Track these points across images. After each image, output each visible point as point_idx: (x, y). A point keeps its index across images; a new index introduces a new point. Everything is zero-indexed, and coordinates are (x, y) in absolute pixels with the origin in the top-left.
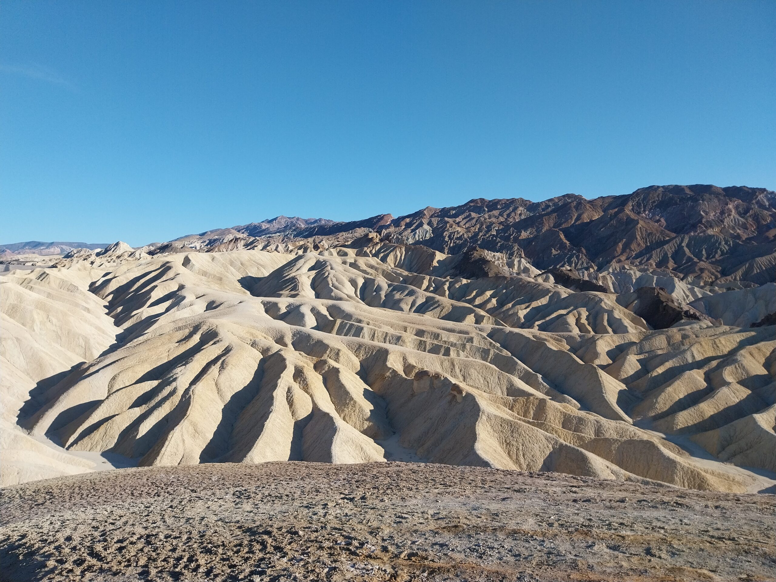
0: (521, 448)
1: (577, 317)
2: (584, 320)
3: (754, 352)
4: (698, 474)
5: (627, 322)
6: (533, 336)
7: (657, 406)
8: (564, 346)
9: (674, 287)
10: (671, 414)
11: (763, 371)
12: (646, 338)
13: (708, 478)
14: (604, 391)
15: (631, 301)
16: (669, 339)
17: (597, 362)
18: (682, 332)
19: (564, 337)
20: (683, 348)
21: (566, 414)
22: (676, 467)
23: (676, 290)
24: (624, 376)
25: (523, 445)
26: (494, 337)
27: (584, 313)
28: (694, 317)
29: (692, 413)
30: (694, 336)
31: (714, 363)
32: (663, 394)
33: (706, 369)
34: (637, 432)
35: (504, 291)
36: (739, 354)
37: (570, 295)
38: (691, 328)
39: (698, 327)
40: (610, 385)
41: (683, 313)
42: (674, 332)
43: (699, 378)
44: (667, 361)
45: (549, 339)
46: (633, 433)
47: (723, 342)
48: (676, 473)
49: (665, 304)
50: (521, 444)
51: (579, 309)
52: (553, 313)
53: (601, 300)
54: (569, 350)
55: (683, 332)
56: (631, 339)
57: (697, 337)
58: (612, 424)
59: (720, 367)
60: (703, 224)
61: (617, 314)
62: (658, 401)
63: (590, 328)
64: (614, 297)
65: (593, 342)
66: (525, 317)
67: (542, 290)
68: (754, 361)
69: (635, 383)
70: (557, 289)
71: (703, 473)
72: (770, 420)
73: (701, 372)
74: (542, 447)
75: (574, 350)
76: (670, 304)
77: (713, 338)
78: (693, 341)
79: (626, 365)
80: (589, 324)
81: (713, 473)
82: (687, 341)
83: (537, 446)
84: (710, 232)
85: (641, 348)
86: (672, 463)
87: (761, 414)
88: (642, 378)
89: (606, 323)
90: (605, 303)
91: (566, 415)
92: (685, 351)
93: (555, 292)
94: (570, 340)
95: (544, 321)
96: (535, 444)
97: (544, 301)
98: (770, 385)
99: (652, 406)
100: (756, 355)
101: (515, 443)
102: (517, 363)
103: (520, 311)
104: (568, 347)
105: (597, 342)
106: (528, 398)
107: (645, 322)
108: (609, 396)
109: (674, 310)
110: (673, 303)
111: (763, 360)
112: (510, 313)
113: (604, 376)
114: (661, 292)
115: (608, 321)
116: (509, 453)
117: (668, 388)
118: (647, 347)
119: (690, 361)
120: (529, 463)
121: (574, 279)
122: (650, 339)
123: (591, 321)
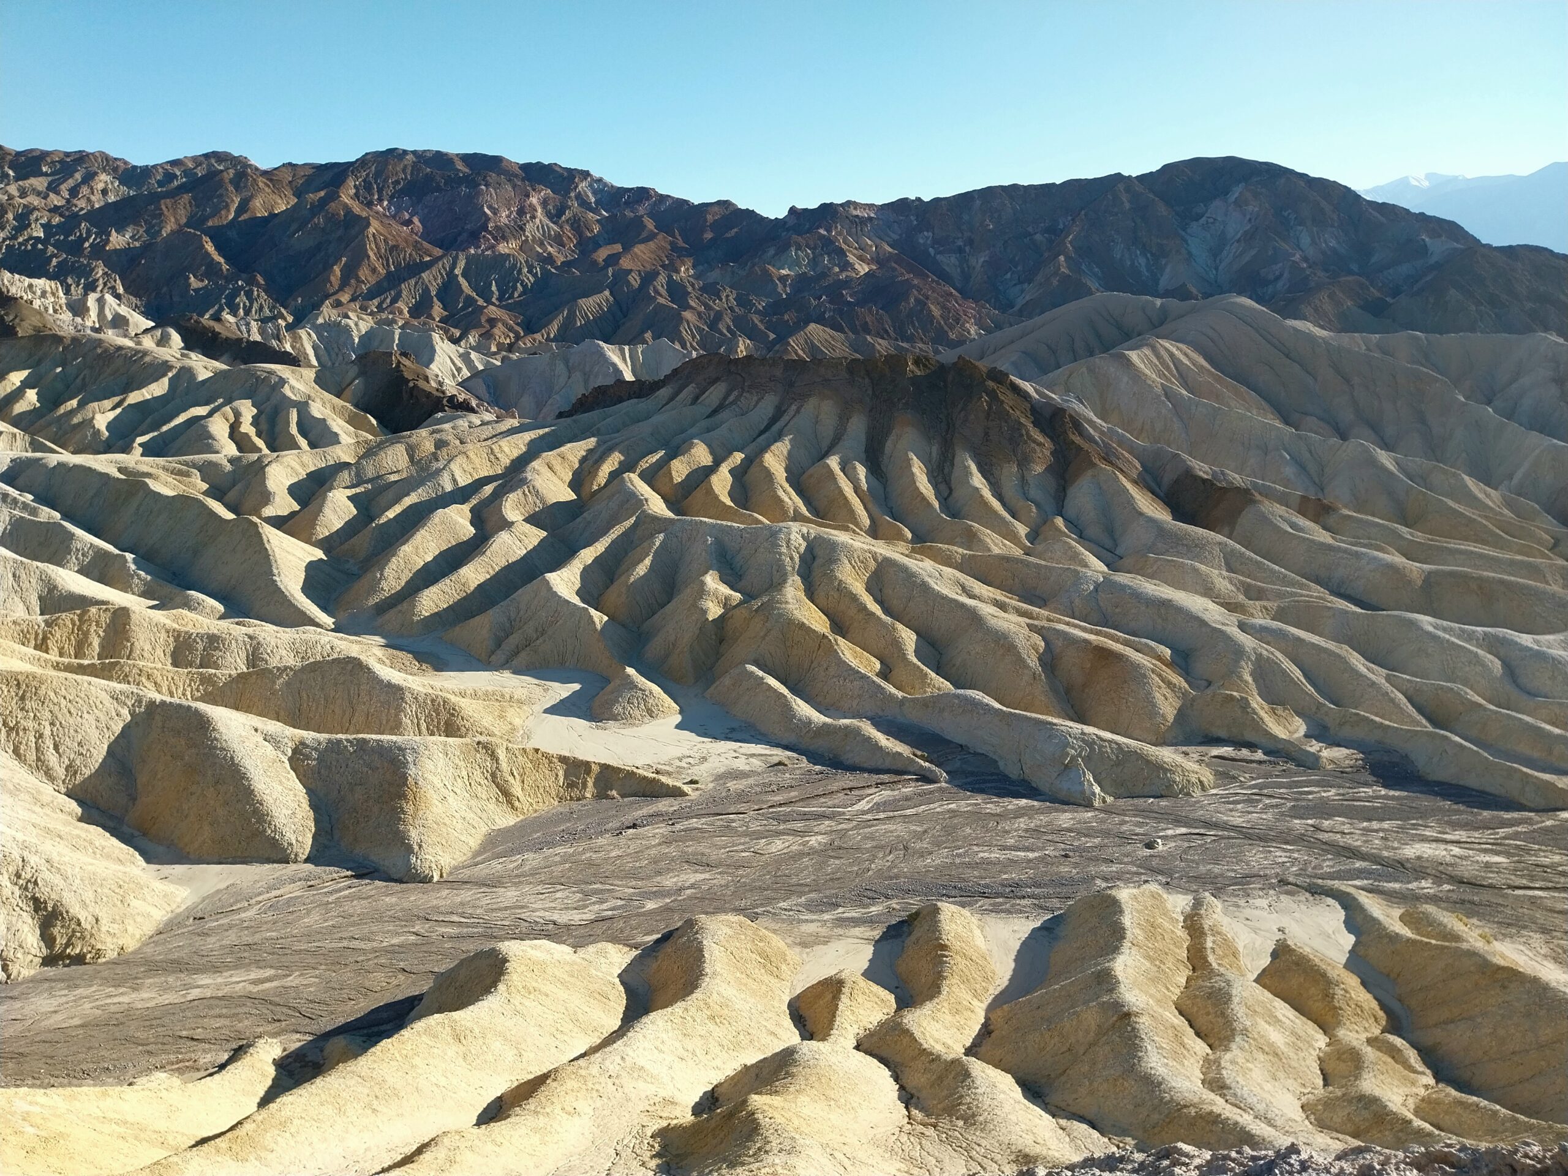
0: (47, 732)
1: (232, 419)
2: (247, 428)
3: (554, 462)
4: (444, 702)
5: (338, 425)
6: (120, 470)
7: (384, 584)
8: (194, 486)
9: (433, 351)
10: (410, 595)
11: (569, 495)
12: (370, 452)
13: (463, 705)
14: (275, 571)
15: (348, 382)
16: (411, 450)
17: (269, 511)
18: (435, 435)
19: (194, 466)
20: (435, 465)
21: (179, 633)
22: (402, 699)
23: (437, 357)
24: (322, 532)
25: (52, 724)
26: (20, 481)
27: (247, 410)
28: (466, 407)
29: (447, 589)
30: (457, 442)
31: (488, 489)
32: (394, 559)
33: (474, 501)
34: (336, 642)
35: (59, 370)
36: (529, 468)
37: (218, 375)
38: (453, 428)
39: (466, 424)
40: (290, 557)
41: (445, 402)
42: (423, 438)
43: (461, 520)
44: (408, 494)
45: (160, 472)
46: (328, 646)
47: (506, 449)
48: (403, 710)
49: (411, 384)
50: (47, 724)
51: (237, 403)
52: (177, 415)
53: (282, 382)
54: (206, 493)
55: (438, 436)
56: (338, 457)
57: (462, 443)
58: (287, 635)
59: (498, 496)
60: (490, 233)
61: (317, 410)
62: (386, 574)
63: (260, 443)
64: (310, 374)
65: (259, 468)
66: (108, 428)
67: (151, 364)
68: (555, 479)
69: (346, 546)
70: (187, 362)
71: (453, 699)
72: (573, 579)
73: (466, 508)
74: (102, 718)
75: (216, 492)
76: (421, 384)
77: (489, 442)
78: (454, 452)
79: (327, 510)
80: (259, 435)
81: (475, 695)
82: (443, 453)
83: (91, 718)
84: (503, 248)
85: (358, 475)
86: (395, 692)
87: (559, 572)
88: (361, 534)
89: (294, 429)
90: (292, 388)
91: (179, 636)
92: (439, 471)
93: (182, 368)
94: (208, 471)
95: (156, 434)
96: (85, 715)
97: (158, 388)
98: (579, 520)
99: (374, 588)
100: (558, 467)
101: (30, 724)
102: (73, 535)
103: (98, 416)
104: (205, 486)
105: (267, 469)
106: (85, 612)
107: (374, 422)
108: (286, 580)
109: (429, 395)
110: (428, 382)
111: (569, 476)
112: (75, 421)
113: (277, 541)
114: (404, 361)
115: (299, 424)
116: (16, 751)
117: (403, 548)
118: (370, 472)
119: (449, 487)
120: (72, 761)
121: (227, 339)
122: (375, 454)
123: (264, 426)
